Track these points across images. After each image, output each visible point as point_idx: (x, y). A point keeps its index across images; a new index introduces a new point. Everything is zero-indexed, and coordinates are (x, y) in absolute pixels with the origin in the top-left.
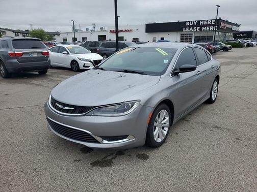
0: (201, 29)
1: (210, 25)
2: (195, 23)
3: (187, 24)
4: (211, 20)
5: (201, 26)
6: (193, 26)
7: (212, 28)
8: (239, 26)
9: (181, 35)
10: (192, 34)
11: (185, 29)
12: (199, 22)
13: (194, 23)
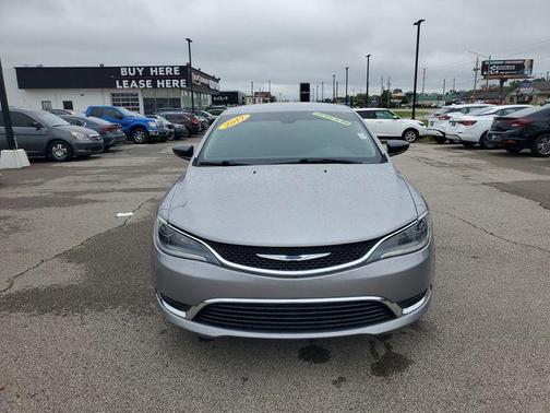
0: (154, 85)
1: (171, 77)
2: (140, 71)
3: (123, 72)
4: (173, 67)
5: (155, 79)
6: (137, 78)
7: (175, 83)
8: (217, 80)
9: (113, 95)
10: (137, 95)
11: (121, 84)
12: (147, 69)
13: (137, 72)
